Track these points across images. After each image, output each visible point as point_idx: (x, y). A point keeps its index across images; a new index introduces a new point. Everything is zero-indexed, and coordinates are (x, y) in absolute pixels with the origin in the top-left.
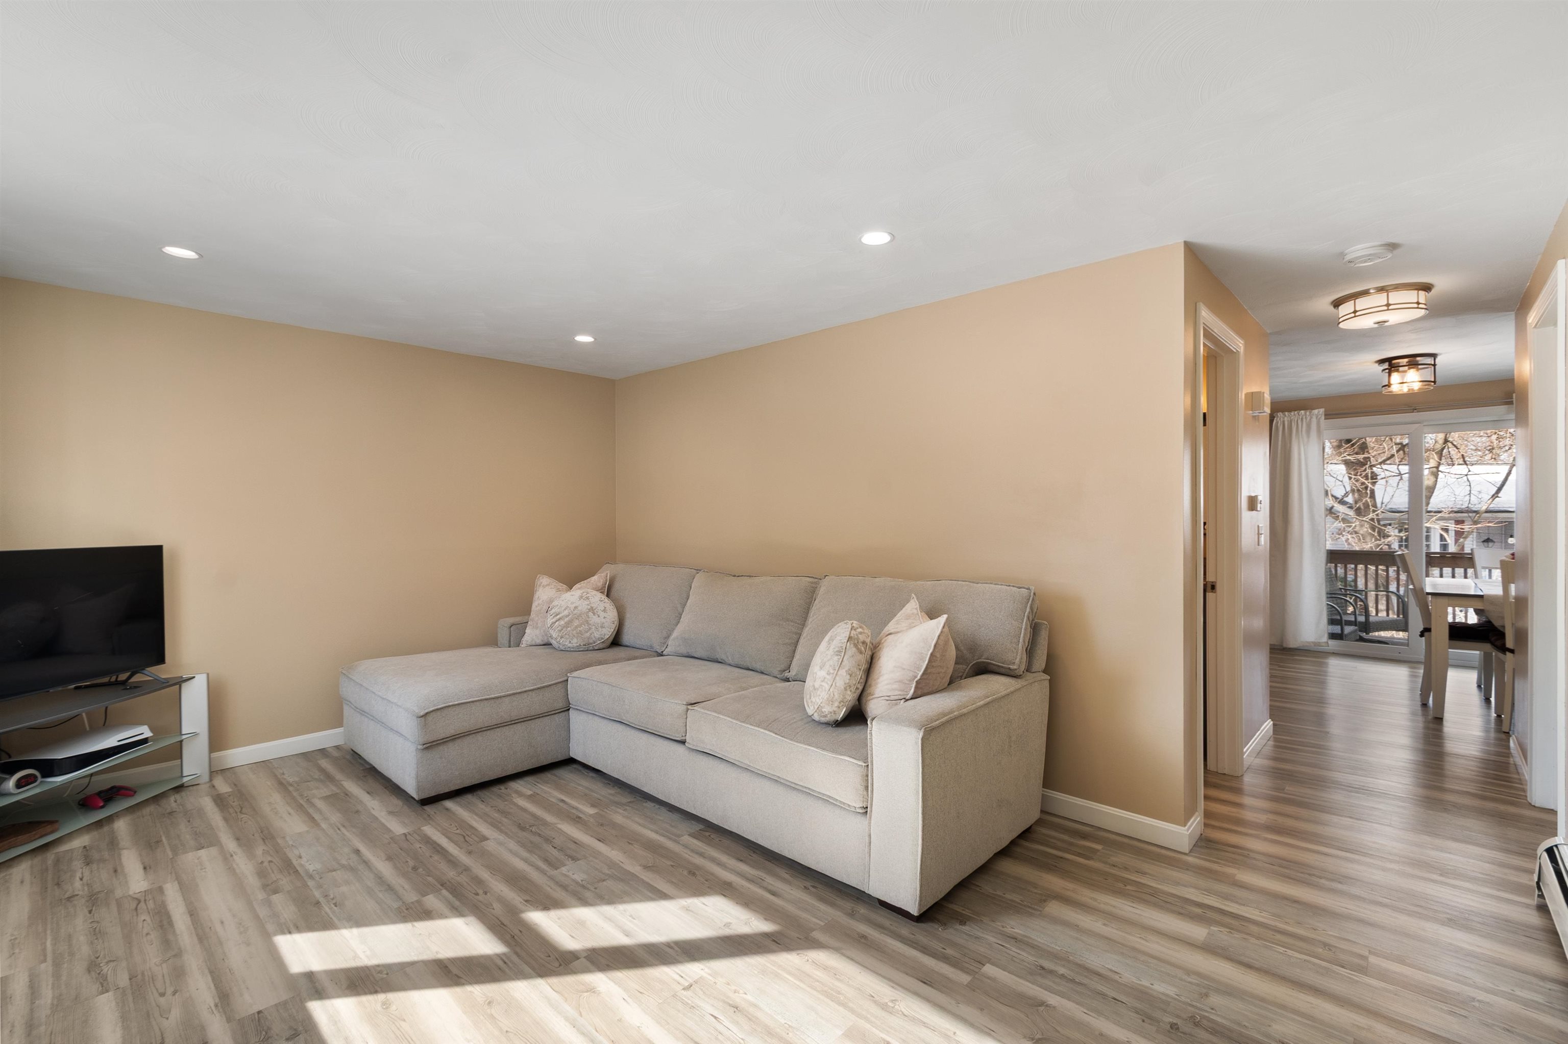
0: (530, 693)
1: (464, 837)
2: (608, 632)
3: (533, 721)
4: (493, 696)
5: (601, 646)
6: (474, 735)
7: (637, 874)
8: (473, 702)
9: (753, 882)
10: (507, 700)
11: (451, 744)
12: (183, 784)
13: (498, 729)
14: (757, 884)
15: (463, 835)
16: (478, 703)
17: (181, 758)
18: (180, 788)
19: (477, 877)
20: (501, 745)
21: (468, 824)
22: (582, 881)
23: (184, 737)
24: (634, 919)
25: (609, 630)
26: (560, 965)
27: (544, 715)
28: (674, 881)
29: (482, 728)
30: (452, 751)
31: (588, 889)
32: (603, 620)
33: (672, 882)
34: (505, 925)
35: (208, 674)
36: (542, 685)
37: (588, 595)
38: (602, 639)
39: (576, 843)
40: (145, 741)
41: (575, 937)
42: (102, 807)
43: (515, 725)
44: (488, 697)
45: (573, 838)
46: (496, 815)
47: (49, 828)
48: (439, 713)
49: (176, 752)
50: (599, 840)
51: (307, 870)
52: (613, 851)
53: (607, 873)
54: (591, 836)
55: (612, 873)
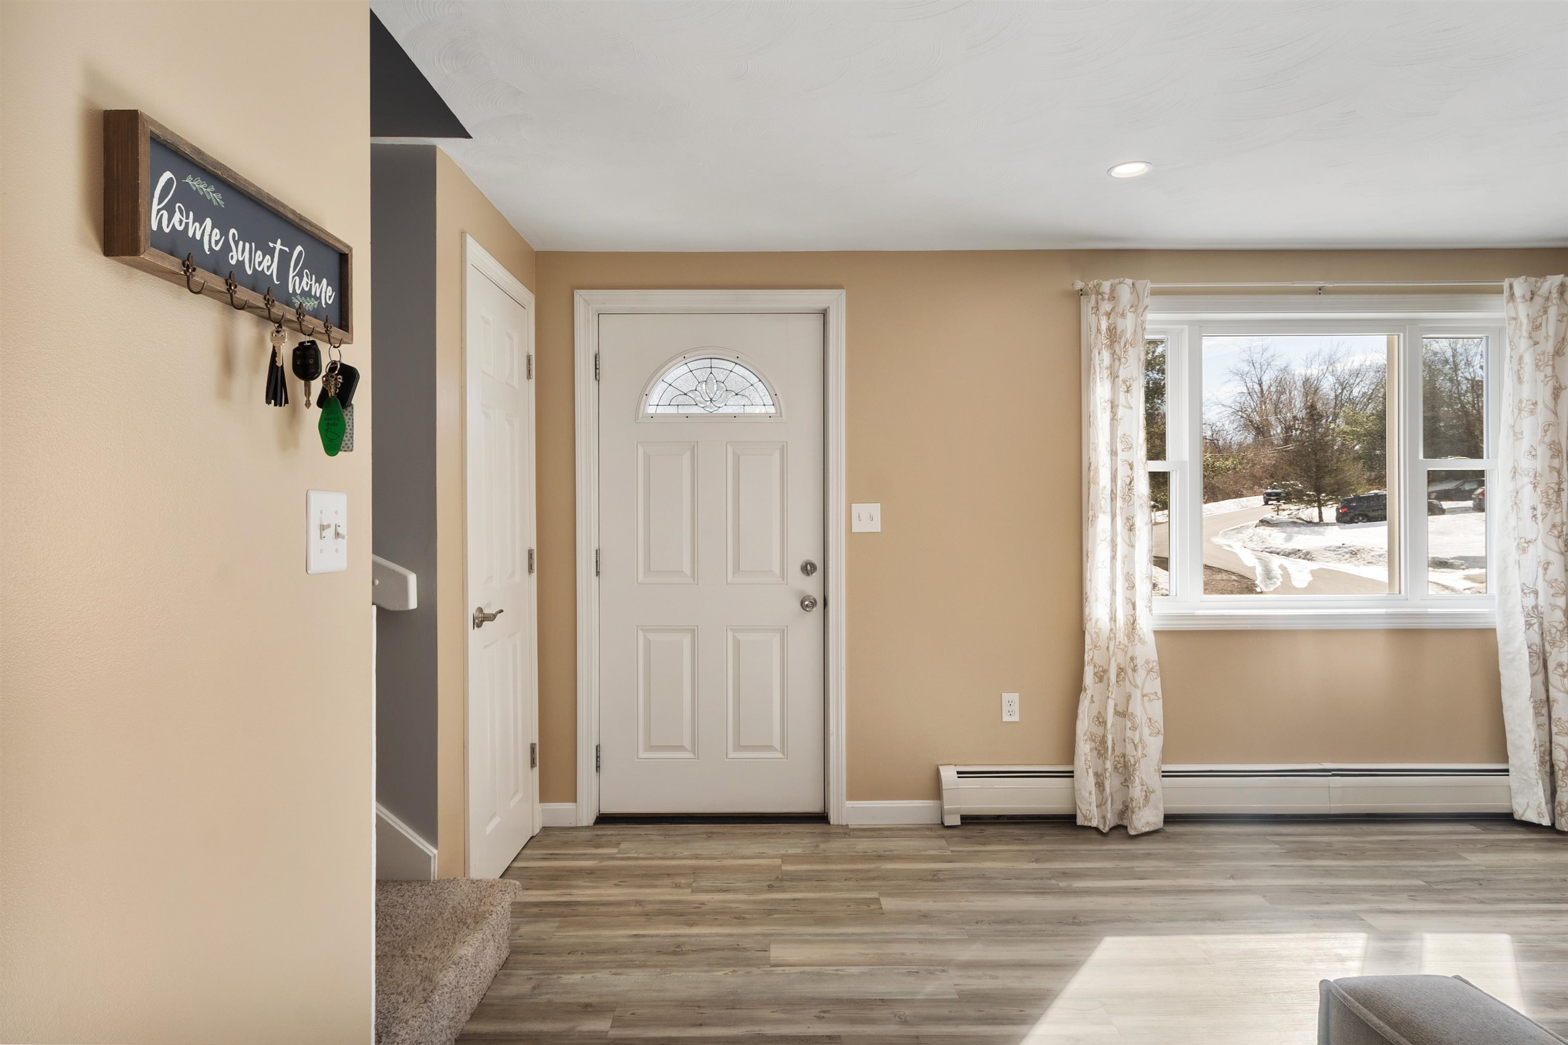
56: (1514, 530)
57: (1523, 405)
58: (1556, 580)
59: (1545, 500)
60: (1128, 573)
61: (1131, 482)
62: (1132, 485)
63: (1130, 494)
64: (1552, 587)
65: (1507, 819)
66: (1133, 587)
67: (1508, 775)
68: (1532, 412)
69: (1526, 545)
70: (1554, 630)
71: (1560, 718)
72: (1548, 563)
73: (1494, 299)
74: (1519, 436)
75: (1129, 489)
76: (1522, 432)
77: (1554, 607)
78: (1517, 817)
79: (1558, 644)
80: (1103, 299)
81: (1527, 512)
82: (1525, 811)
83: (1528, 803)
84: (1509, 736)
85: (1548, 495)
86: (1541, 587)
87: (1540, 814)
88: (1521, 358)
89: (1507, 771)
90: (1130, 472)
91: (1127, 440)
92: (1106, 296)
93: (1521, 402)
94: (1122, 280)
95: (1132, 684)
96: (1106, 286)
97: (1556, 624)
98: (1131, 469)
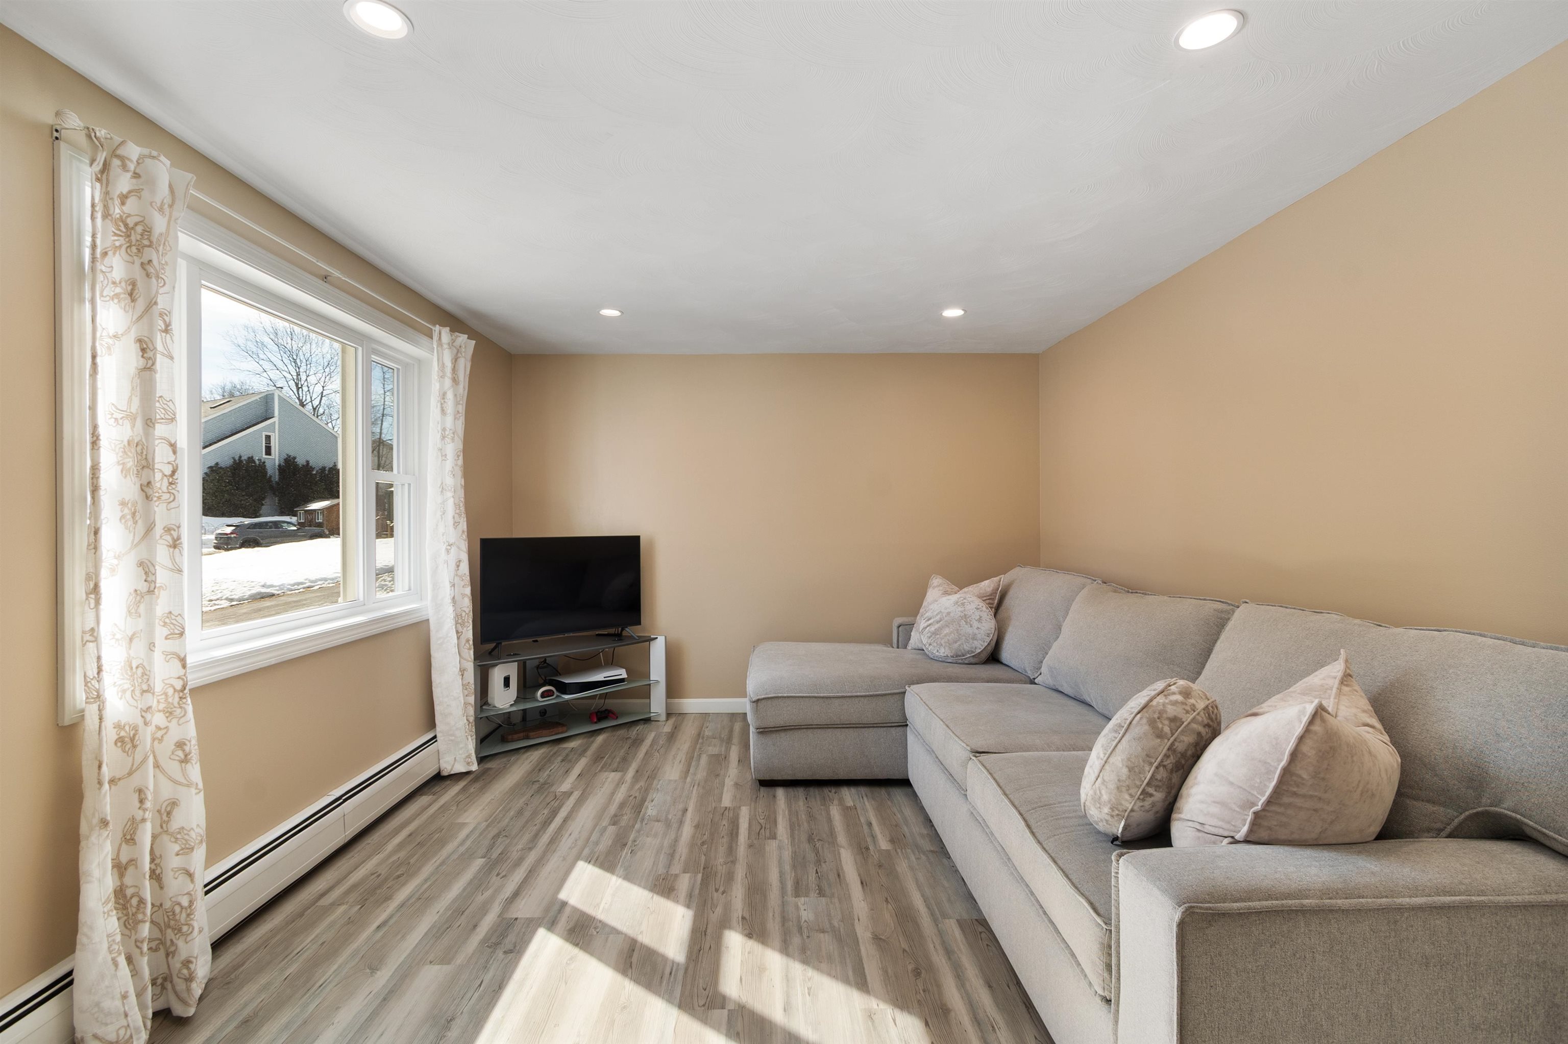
0: (862, 699)
1: (761, 828)
2: (981, 645)
3: (866, 729)
4: (822, 695)
5: (973, 660)
6: (805, 730)
7: (860, 941)
8: (802, 697)
9: (979, 1024)
10: (837, 701)
11: (783, 734)
12: (650, 717)
13: (829, 730)
14: (981, 1031)
15: (762, 826)
16: (807, 699)
17: (650, 698)
18: (647, 720)
19: (733, 873)
20: (831, 747)
21: (776, 817)
22: (805, 921)
23: (651, 682)
24: (809, 995)
25: (982, 644)
26: (704, 1005)
27: (878, 725)
28: (889, 971)
29: (812, 725)
30: (784, 740)
31: (801, 934)
32: (976, 632)
33: (886, 972)
34: (705, 934)
35: (666, 637)
36: (875, 693)
37: (964, 601)
38: (973, 652)
39: (839, 875)
40: (622, 680)
41: (743, 982)
42: (596, 723)
43: (847, 729)
44: (816, 695)
45: (842, 869)
46: (803, 816)
47: (560, 729)
48: (769, 702)
49: (645, 693)
50: (862, 883)
51: (645, 813)
52: (862, 902)
53: (834, 926)
54: (859, 875)
55: (839, 928)
56: (443, 535)
57: (447, 433)
58: (465, 574)
59: (458, 511)
60: (170, 613)
61: (174, 472)
62: (175, 477)
63: (173, 491)
64: (463, 580)
65: (439, 778)
66: (182, 634)
67: (436, 741)
68: (453, 439)
69: (449, 547)
70: (464, 614)
71: (469, 683)
72: (460, 561)
73: (424, 340)
74: (444, 458)
75: (171, 484)
76: (446, 455)
77: (463, 595)
78: (445, 773)
79: (466, 624)
80: (124, 167)
81: (450, 522)
82: (453, 766)
83: (455, 758)
84: (437, 708)
85: (460, 507)
86: (457, 580)
87: (462, 764)
88: (444, 394)
89: (435, 737)
90: (172, 458)
91: (165, 406)
92: (132, 167)
93: (444, 430)
94: (154, 153)
95: (180, 784)
96: (133, 151)
97: (465, 609)
98: (175, 452)
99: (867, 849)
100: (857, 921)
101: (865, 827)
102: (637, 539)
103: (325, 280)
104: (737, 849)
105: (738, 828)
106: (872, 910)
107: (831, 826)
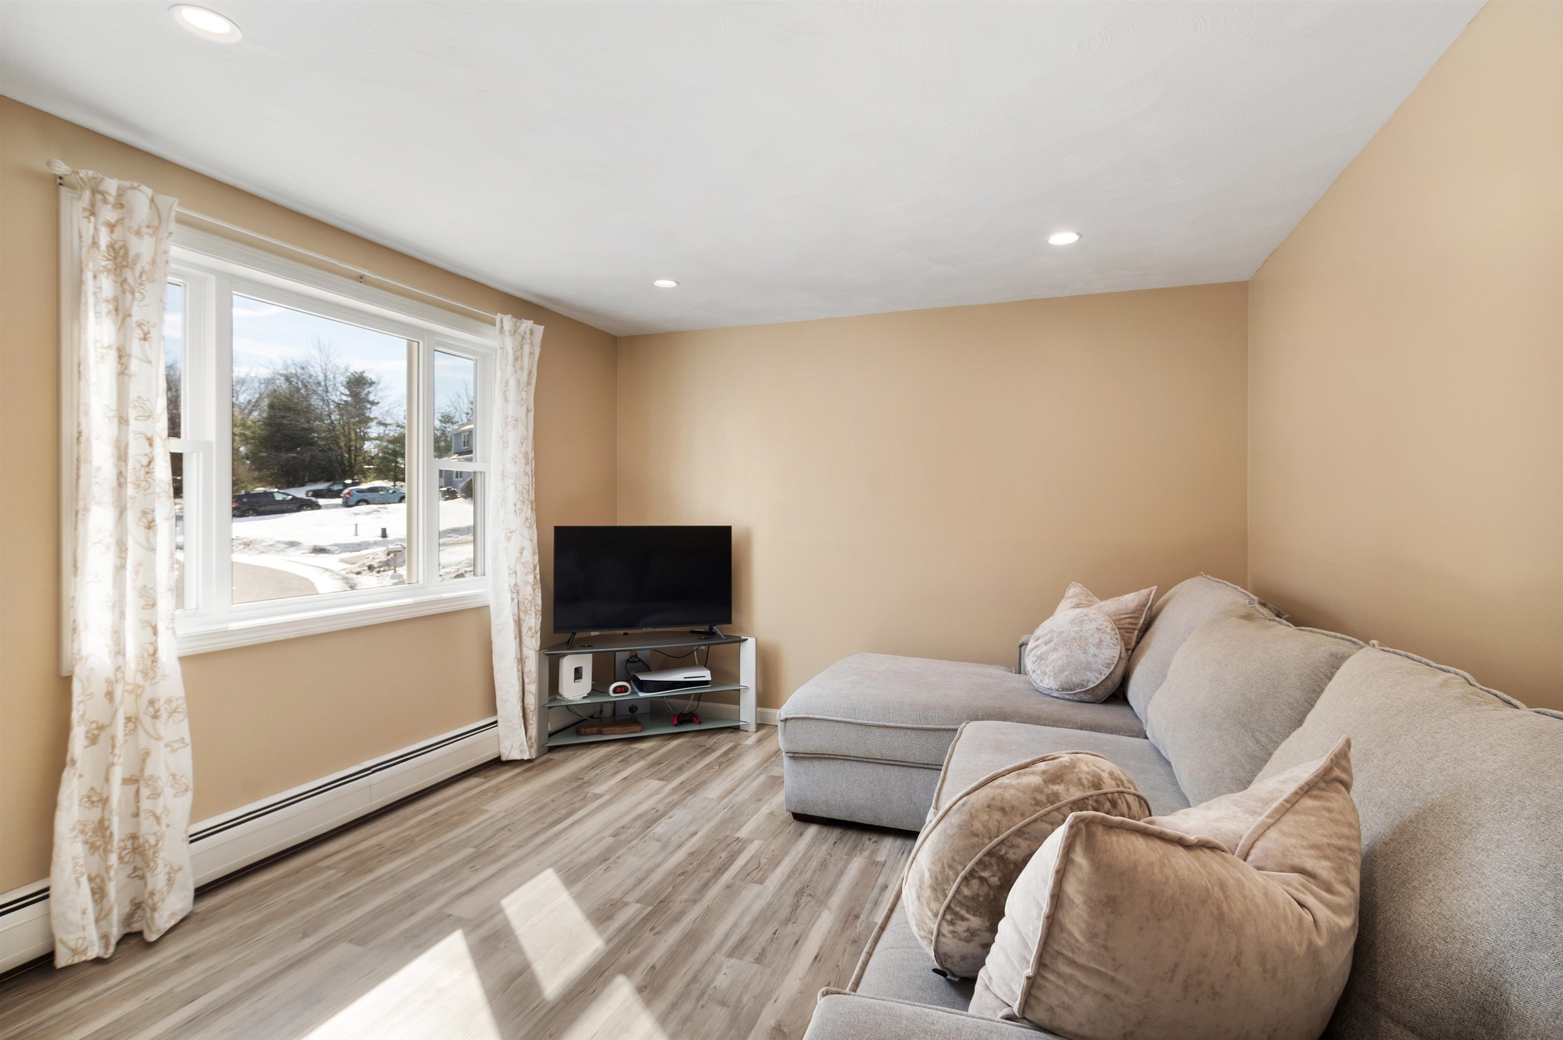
0: (909, 732)
1: (757, 869)
2: (1098, 679)
3: (916, 770)
4: (859, 721)
5: (1086, 698)
6: (841, 761)
8: (837, 721)
10: (878, 732)
11: (816, 763)
12: (739, 726)
13: (870, 765)
15: (759, 866)
16: (842, 724)
17: (739, 705)
18: (736, 729)
19: (685, 914)
20: (872, 785)
22: (715, 987)
23: (741, 687)
25: (1098, 675)
27: (930, 767)
29: (850, 756)
30: (818, 769)
32: (1092, 660)
35: (756, 639)
36: (925, 726)
37: (1085, 618)
38: (1084, 686)
39: (797, 942)
40: (706, 683)
42: (676, 725)
43: (892, 767)
44: (853, 720)
45: (807, 935)
46: (815, 863)
48: (800, 722)
49: (734, 698)
50: (816, 957)
51: (653, 829)
52: (798, 980)
53: (741, 1002)
54: (821, 947)
55: (745, 1006)
56: (503, 522)
57: (509, 420)
58: (528, 561)
59: (521, 498)
60: (145, 586)
61: (150, 463)
62: (151, 467)
63: (148, 479)
64: (525, 567)
65: (497, 763)
66: (154, 605)
67: (497, 726)
68: (515, 427)
69: (510, 534)
70: (526, 602)
71: (530, 671)
72: (523, 548)
73: (488, 328)
74: (505, 445)
75: (147, 473)
76: (508, 442)
77: (526, 583)
78: (504, 759)
79: (529, 612)
80: (105, 201)
81: (511, 508)
82: (510, 752)
83: (512, 745)
84: (498, 693)
85: (523, 494)
86: (519, 568)
87: (522, 751)
88: (507, 382)
89: (496, 722)
90: (148, 450)
91: (142, 405)
92: (111, 200)
93: (507, 417)
94: (136, 184)
95: (151, 736)
96: (111, 185)
97: (528, 597)
98: (151, 445)
99: (857, 917)
100: (772, 1001)
101: (876, 890)
102: (729, 529)
103: (361, 280)
104: (711, 887)
105: (731, 864)
106: (801, 993)
107: (837, 880)
